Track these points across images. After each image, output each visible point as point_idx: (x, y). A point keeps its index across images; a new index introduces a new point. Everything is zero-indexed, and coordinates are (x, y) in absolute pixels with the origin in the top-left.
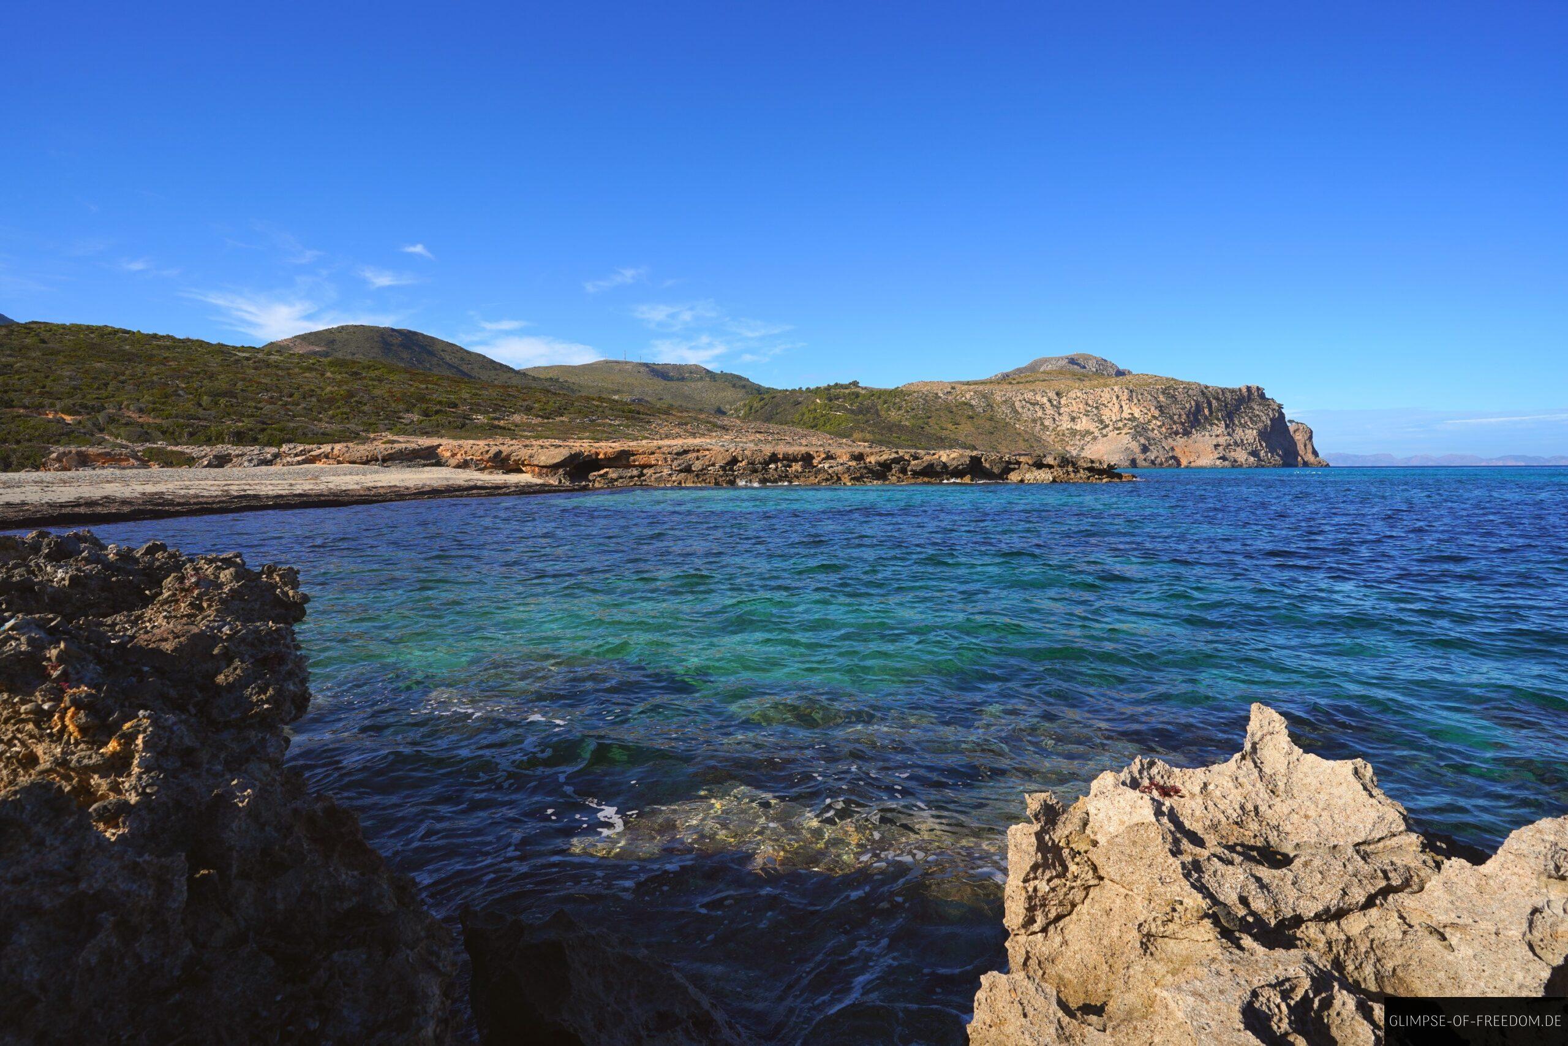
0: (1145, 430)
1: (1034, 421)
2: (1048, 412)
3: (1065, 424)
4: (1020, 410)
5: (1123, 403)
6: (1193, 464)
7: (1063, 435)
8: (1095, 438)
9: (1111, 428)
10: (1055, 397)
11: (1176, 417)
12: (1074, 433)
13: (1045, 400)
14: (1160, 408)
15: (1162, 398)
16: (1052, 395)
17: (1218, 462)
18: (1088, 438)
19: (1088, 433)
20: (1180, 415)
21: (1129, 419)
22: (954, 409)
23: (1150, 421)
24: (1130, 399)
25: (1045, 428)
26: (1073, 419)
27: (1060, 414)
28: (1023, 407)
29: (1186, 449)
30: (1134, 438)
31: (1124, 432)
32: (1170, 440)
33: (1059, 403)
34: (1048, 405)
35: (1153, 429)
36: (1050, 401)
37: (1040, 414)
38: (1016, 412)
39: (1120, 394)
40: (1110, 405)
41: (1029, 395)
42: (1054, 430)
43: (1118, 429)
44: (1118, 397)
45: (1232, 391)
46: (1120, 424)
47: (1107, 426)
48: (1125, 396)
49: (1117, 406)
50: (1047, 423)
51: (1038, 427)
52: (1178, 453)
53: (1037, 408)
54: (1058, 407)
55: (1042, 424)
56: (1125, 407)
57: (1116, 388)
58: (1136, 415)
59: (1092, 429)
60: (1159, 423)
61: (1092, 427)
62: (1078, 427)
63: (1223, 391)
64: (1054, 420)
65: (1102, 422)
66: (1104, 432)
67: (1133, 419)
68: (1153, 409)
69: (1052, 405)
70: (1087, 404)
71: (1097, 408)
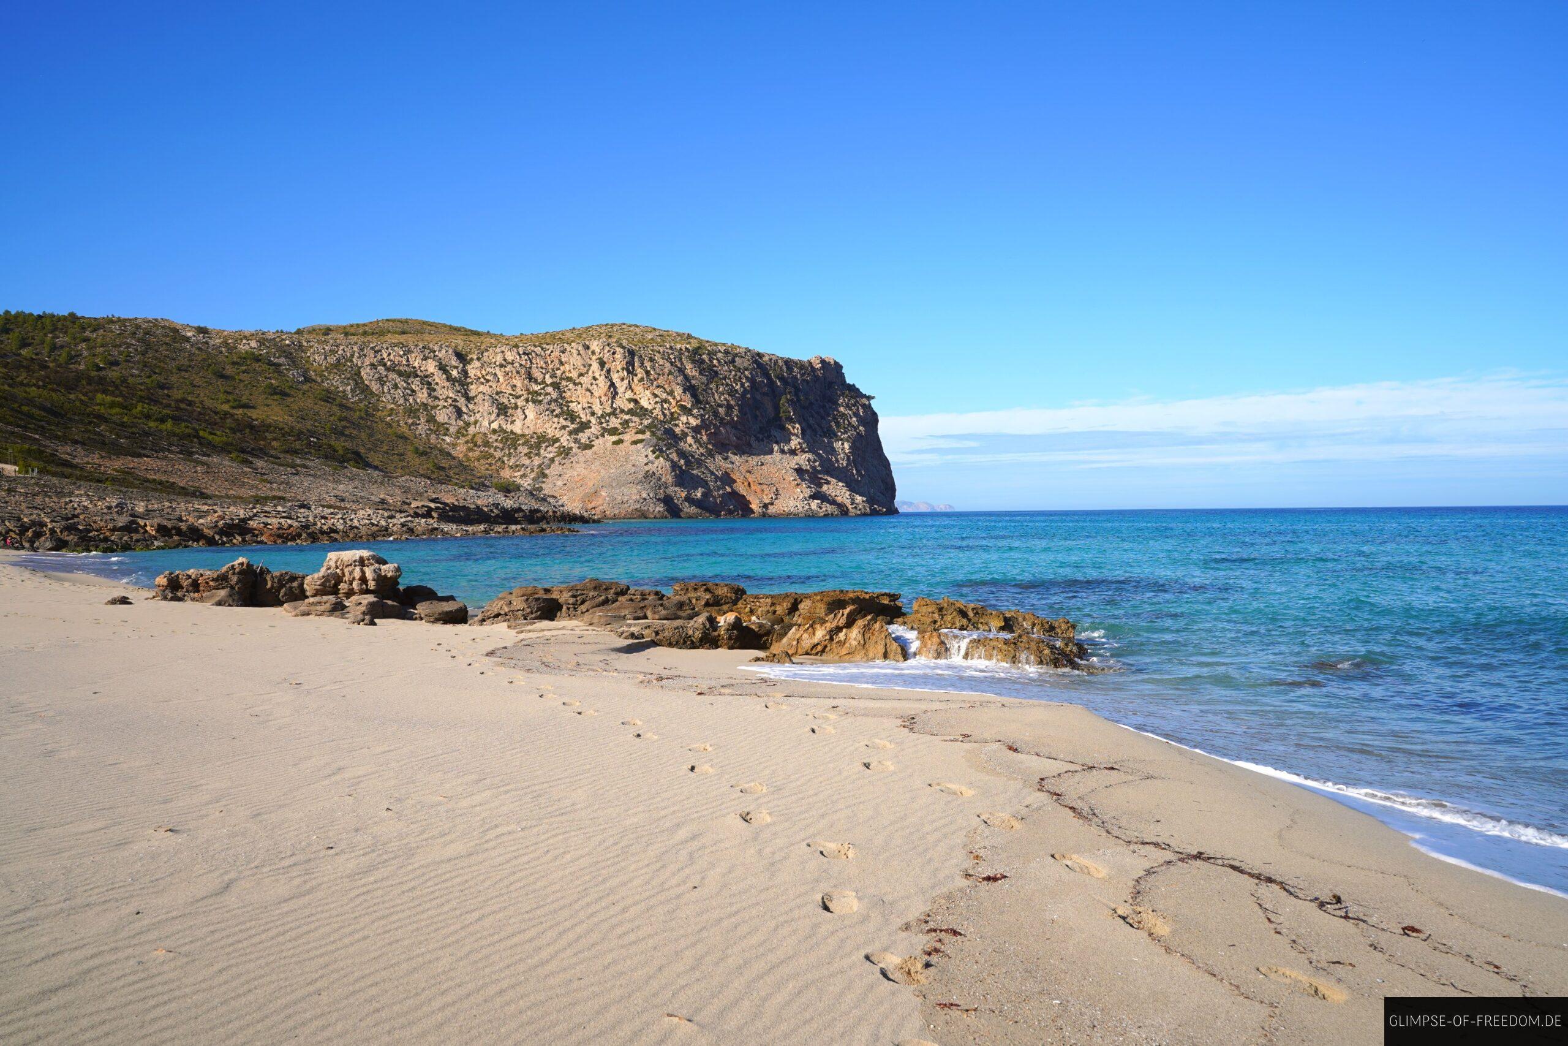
0: (670, 433)
1: (412, 412)
2: (440, 392)
3: (485, 420)
4: (375, 387)
5: (615, 377)
6: (771, 510)
7: (486, 444)
8: (565, 452)
9: (595, 429)
10: (454, 361)
11: (722, 410)
12: (511, 440)
13: (431, 366)
14: (690, 388)
15: (690, 369)
16: (446, 354)
17: (814, 504)
18: (549, 452)
19: (542, 440)
20: (729, 407)
21: (631, 412)
22: (229, 370)
23: (673, 417)
24: (629, 367)
25: (441, 429)
26: (503, 410)
27: (469, 399)
28: (381, 381)
29: (751, 478)
30: (658, 451)
31: (628, 437)
32: (718, 458)
33: (465, 373)
34: (439, 378)
35: (685, 435)
36: (442, 368)
37: (422, 396)
38: (366, 390)
39: (607, 357)
40: (584, 380)
41: (394, 355)
42: (460, 433)
43: (613, 432)
44: (602, 364)
45: (801, 365)
46: (614, 423)
47: (585, 426)
48: (618, 363)
49: (602, 382)
50: (441, 417)
51: (422, 428)
52: (741, 489)
53: (415, 384)
54: (462, 383)
55: (431, 419)
56: (621, 387)
57: (595, 346)
58: (644, 403)
59: (551, 433)
60: (694, 422)
61: (551, 427)
62: (517, 428)
63: (788, 362)
64: (459, 413)
65: (572, 416)
66: (583, 437)
67: (639, 411)
68: (678, 391)
69: (449, 378)
70: (530, 378)
71: (556, 386)
